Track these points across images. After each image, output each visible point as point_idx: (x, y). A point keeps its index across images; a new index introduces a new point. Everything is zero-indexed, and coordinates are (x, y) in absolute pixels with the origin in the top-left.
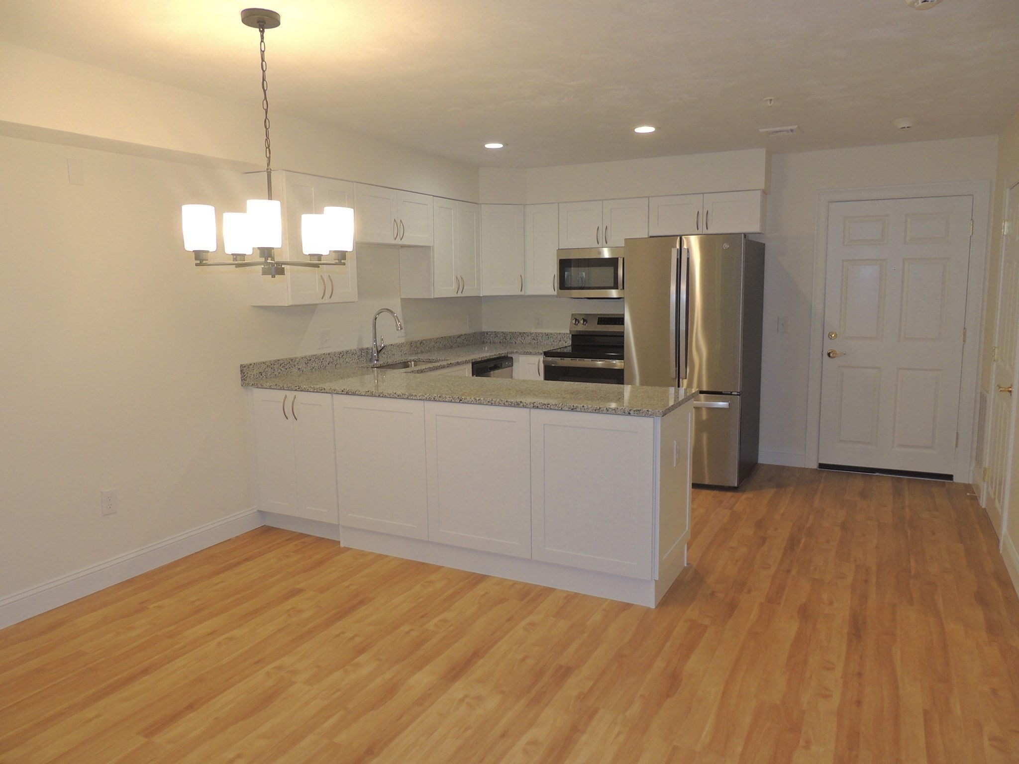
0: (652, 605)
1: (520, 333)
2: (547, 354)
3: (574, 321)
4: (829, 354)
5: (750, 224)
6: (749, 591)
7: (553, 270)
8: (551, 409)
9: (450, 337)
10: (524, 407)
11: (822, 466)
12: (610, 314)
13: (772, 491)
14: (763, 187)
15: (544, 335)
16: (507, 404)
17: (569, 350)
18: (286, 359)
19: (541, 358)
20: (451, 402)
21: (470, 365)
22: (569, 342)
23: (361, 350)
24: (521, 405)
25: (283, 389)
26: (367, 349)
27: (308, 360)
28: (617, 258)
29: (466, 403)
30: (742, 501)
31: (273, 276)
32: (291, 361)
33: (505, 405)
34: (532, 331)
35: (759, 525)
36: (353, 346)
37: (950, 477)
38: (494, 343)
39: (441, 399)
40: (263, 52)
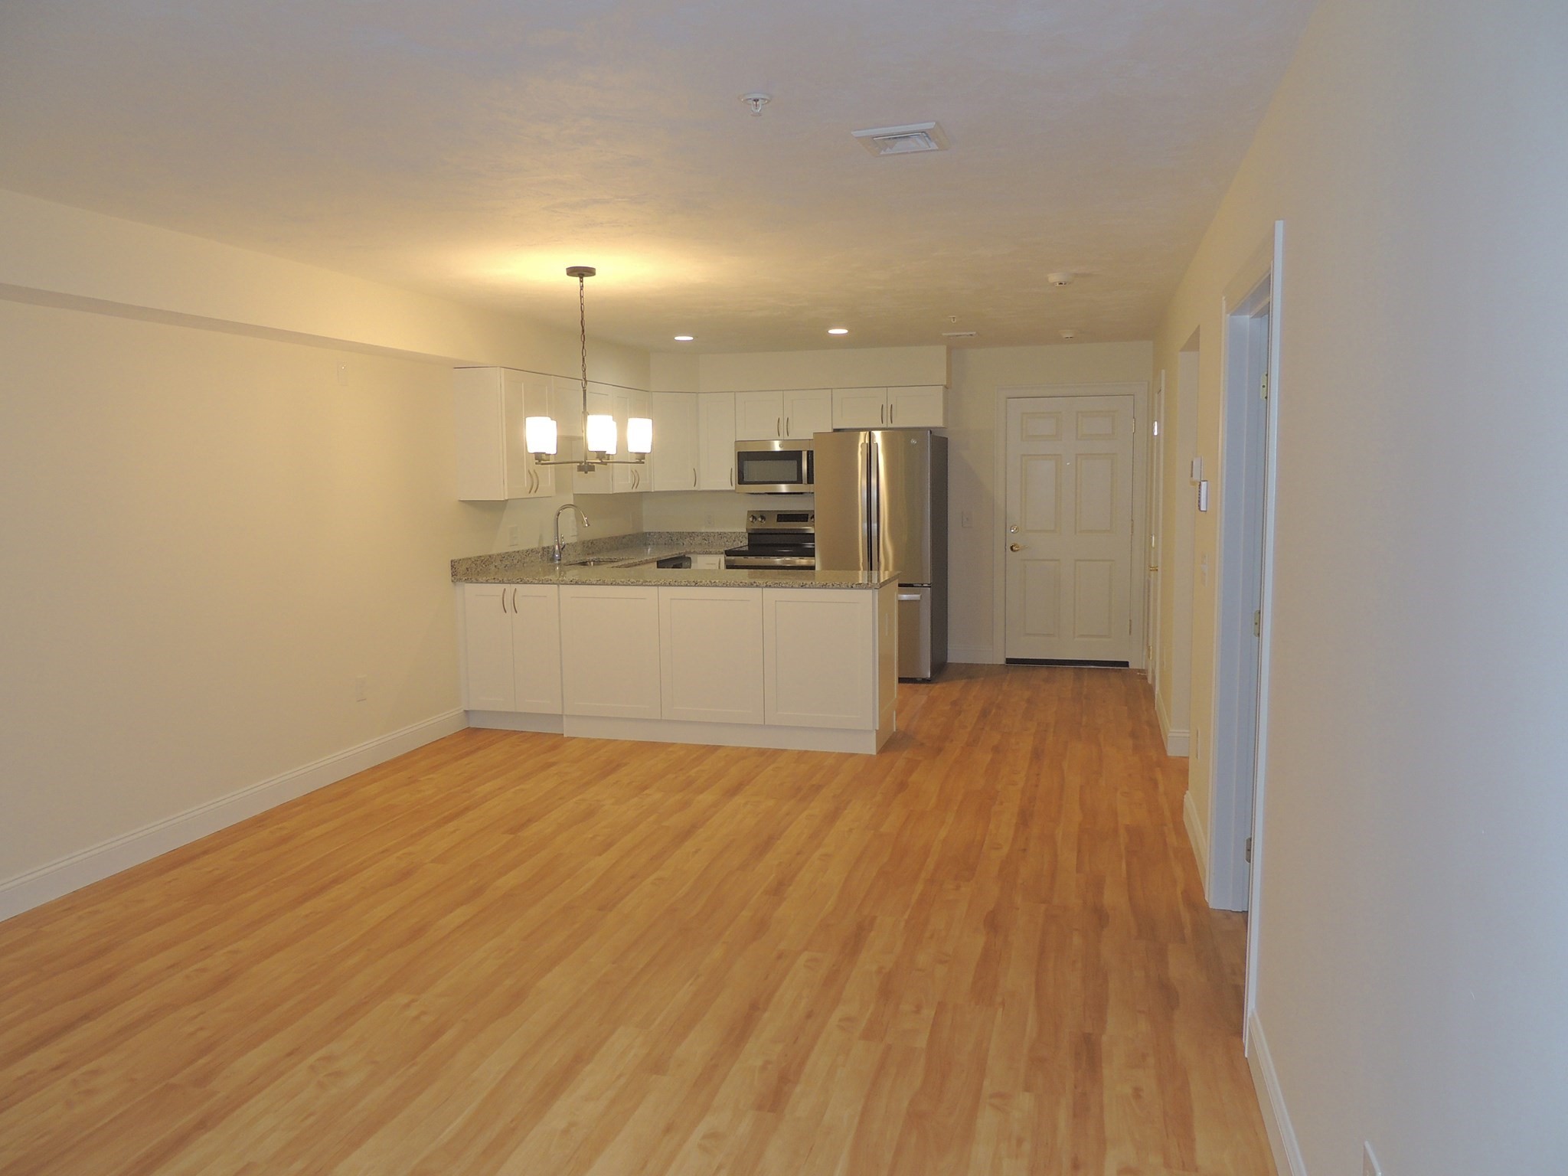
0: (874, 752)
1: (689, 533)
2: (728, 553)
3: (751, 519)
4: (1012, 548)
5: (933, 419)
6: (952, 741)
7: (731, 464)
8: (782, 587)
10: (757, 586)
11: (1009, 661)
12: (788, 511)
13: (963, 682)
14: (945, 383)
15: (716, 535)
16: (741, 584)
17: (746, 548)
19: (722, 558)
20: (687, 586)
21: (656, 563)
22: (746, 542)
23: (543, 548)
24: (755, 585)
25: (500, 582)
26: (548, 547)
28: (801, 451)
29: (701, 586)
30: (936, 689)
31: (586, 473)
32: (489, 558)
33: (739, 586)
34: (703, 531)
35: (954, 703)
36: (535, 545)
37: (1126, 664)
38: (658, 544)
39: (676, 584)
40: (581, 297)
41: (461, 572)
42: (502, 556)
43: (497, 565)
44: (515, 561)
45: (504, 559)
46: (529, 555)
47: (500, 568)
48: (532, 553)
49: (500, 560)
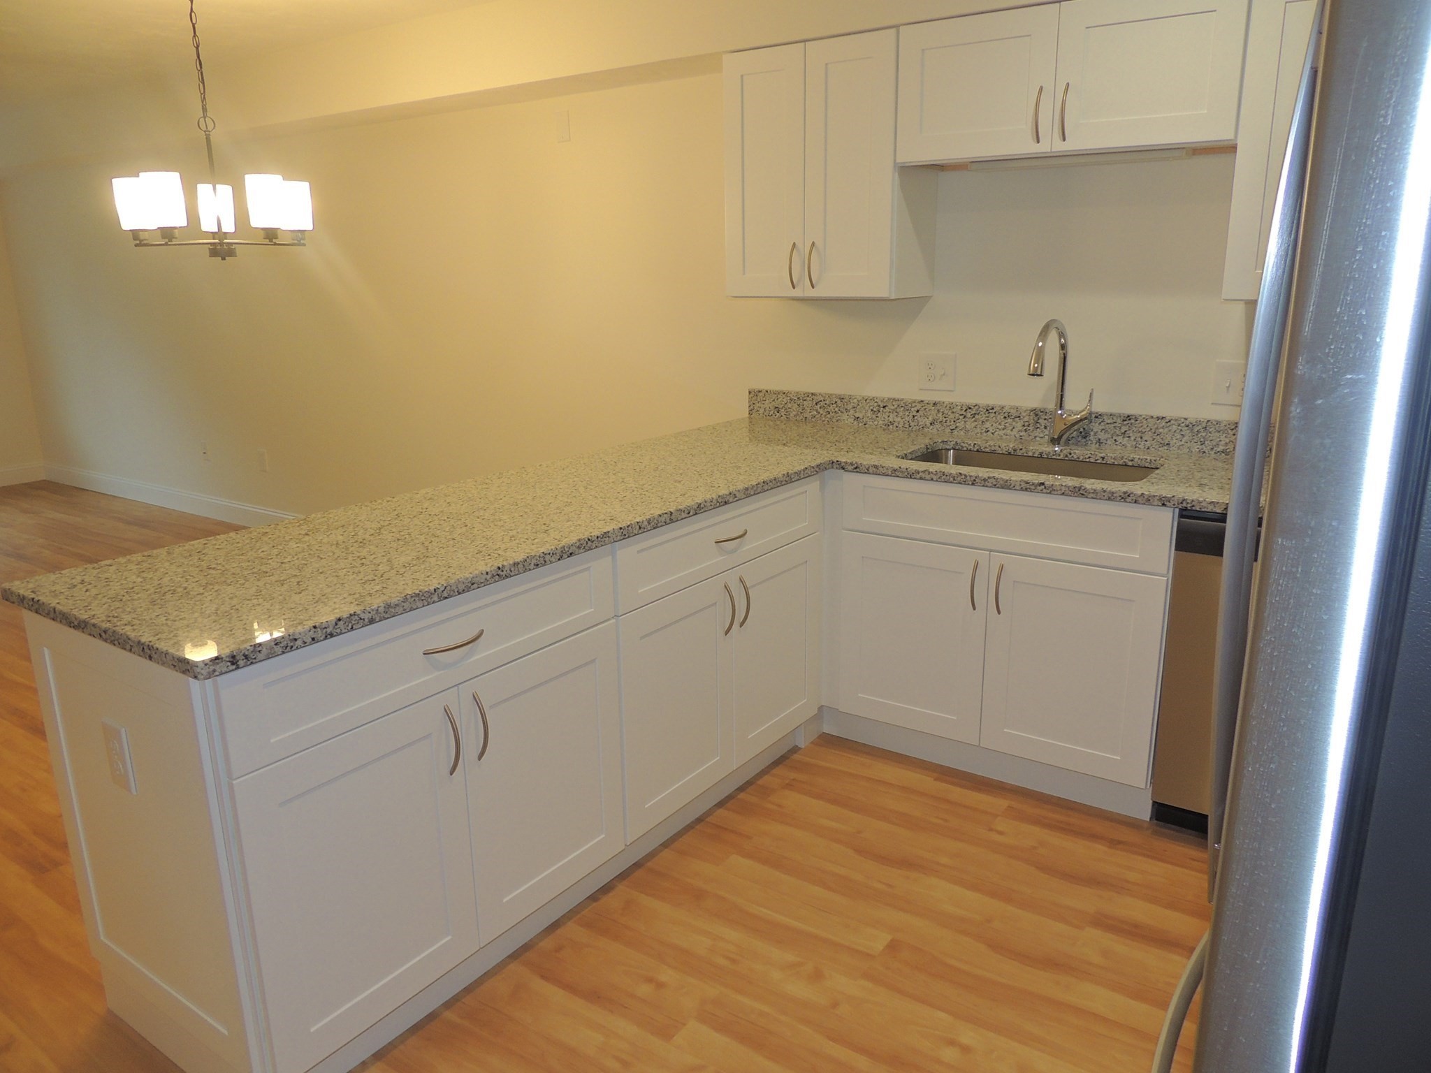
18: (830, 396)
27: (880, 407)
32: (839, 402)
41: (761, 411)
42: (880, 403)
43: (861, 417)
44: (923, 421)
45: (885, 411)
46: (977, 416)
47: (871, 423)
48: (987, 415)
49: (872, 410)
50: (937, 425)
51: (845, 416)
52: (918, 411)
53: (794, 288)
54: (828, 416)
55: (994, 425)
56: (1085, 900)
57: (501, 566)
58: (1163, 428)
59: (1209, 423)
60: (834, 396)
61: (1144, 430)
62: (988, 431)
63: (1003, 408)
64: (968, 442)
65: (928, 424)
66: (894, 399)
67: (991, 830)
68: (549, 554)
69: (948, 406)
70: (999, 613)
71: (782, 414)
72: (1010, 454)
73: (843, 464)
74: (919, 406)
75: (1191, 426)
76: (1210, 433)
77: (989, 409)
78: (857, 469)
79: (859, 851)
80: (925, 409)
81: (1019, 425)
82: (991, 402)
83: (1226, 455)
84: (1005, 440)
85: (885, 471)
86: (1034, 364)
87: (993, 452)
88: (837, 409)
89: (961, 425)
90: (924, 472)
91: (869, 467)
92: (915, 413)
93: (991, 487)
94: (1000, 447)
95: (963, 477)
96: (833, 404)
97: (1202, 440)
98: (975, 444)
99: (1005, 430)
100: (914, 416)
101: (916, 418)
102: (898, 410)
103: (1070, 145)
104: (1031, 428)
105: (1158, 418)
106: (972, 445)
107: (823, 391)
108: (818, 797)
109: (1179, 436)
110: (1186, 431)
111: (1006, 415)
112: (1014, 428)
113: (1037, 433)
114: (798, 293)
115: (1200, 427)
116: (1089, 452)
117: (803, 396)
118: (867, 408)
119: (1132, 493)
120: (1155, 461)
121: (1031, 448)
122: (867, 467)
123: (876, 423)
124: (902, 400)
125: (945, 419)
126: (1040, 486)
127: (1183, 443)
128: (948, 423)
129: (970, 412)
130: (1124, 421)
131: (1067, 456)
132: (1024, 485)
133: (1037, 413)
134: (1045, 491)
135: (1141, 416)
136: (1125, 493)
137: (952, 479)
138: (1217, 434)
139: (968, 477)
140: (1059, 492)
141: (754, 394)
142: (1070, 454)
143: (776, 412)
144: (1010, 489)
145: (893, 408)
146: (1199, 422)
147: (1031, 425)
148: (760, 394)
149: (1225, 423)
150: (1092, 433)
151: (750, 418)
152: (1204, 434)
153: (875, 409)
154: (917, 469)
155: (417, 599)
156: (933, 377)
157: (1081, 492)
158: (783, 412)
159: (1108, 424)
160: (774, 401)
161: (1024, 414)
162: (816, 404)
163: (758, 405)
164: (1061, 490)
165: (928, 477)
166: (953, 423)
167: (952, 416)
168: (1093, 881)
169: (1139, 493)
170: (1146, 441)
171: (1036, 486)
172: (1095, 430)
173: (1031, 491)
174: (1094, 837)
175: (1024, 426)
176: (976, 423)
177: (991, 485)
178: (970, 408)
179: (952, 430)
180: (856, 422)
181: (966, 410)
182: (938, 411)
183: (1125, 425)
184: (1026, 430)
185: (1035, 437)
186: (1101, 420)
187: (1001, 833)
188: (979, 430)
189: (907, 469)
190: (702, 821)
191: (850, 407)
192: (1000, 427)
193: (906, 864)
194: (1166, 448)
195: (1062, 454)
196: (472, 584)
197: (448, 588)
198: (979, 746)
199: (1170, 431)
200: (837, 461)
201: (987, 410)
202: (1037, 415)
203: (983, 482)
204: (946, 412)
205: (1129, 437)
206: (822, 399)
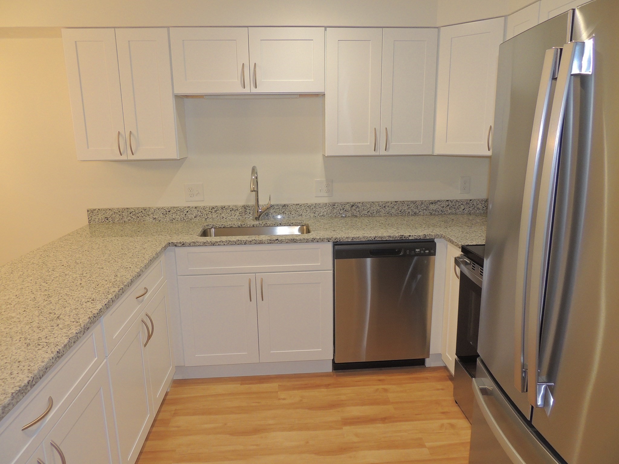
9: (414, 202)
18: (138, 208)
27: (167, 212)
32: (143, 211)
41: (97, 220)
42: (166, 210)
43: (157, 218)
44: (190, 216)
45: (170, 213)
46: (217, 212)
47: (163, 220)
48: (222, 210)
49: (163, 214)
50: (198, 218)
51: (148, 218)
52: (187, 212)
53: (121, 155)
54: (138, 219)
55: (226, 214)
56: (334, 416)
57: (58, 350)
58: (298, 208)
59: (316, 205)
60: (140, 209)
61: (291, 210)
62: (223, 218)
63: (229, 206)
64: (219, 224)
65: (194, 218)
66: (174, 207)
67: (279, 399)
68: (79, 333)
69: (203, 208)
70: (263, 300)
71: (110, 220)
72: (239, 227)
73: (175, 244)
74: (187, 210)
75: (309, 207)
76: (317, 208)
77: (223, 208)
78: (183, 245)
79: (232, 434)
80: (191, 211)
81: (238, 213)
82: (223, 204)
83: (324, 217)
84: (233, 221)
85: (200, 244)
86: (253, 186)
87: (231, 227)
88: (142, 215)
89: (210, 216)
90: (220, 242)
91: (190, 243)
92: (186, 213)
93: (254, 244)
94: (234, 224)
95: (240, 241)
96: (140, 213)
97: (314, 212)
98: (222, 224)
99: (232, 216)
100: (185, 215)
101: (187, 215)
102: (177, 212)
103: (259, 90)
104: (243, 214)
105: (296, 205)
106: (221, 225)
107: (133, 206)
108: (194, 414)
109: (305, 211)
110: (308, 209)
111: (231, 209)
112: (235, 215)
113: (246, 216)
114: (124, 157)
115: (313, 207)
116: (274, 222)
117: (122, 210)
118: (160, 213)
119: (316, 238)
120: (302, 222)
121: (249, 223)
122: (189, 243)
123: (165, 220)
124: (178, 207)
125: (202, 214)
126: (276, 241)
127: (307, 214)
128: (204, 216)
129: (214, 210)
130: (283, 207)
131: (265, 225)
132: (269, 241)
133: (245, 207)
134: (279, 242)
135: (289, 204)
136: (313, 239)
137: (234, 243)
138: (320, 209)
139: (242, 241)
140: (285, 242)
141: (91, 212)
142: (266, 224)
143: (106, 220)
144: (263, 244)
145: (174, 211)
146: (312, 205)
147: (243, 213)
148: (95, 211)
149: (322, 204)
150: (270, 214)
151: (90, 225)
152: (315, 209)
153: (164, 213)
154: (216, 240)
155: (19, 394)
156: (193, 194)
157: (294, 241)
158: (110, 219)
159: (276, 209)
160: (104, 214)
161: (240, 208)
162: (130, 213)
163: (94, 217)
164: (286, 241)
165: (222, 244)
166: (206, 215)
167: (205, 212)
168: (332, 406)
169: (318, 238)
170: (293, 214)
171: (274, 241)
172: (271, 212)
173: (272, 243)
174: (318, 386)
175: (240, 213)
176: (217, 215)
177: (254, 243)
178: (214, 208)
179: (206, 219)
180: (154, 220)
181: (212, 209)
182: (198, 211)
183: (283, 209)
184: (241, 216)
185: (246, 218)
186: (273, 208)
187: (284, 399)
188: (219, 218)
189: (211, 241)
190: (142, 452)
191: (150, 213)
192: (229, 215)
193: (256, 431)
194: (301, 216)
195: (263, 224)
196: (46, 369)
197: (35, 378)
198: (259, 363)
199: (301, 209)
200: (172, 242)
201: (222, 208)
202: (245, 208)
203: (249, 242)
204: (202, 211)
205: (286, 214)
206: (133, 210)
